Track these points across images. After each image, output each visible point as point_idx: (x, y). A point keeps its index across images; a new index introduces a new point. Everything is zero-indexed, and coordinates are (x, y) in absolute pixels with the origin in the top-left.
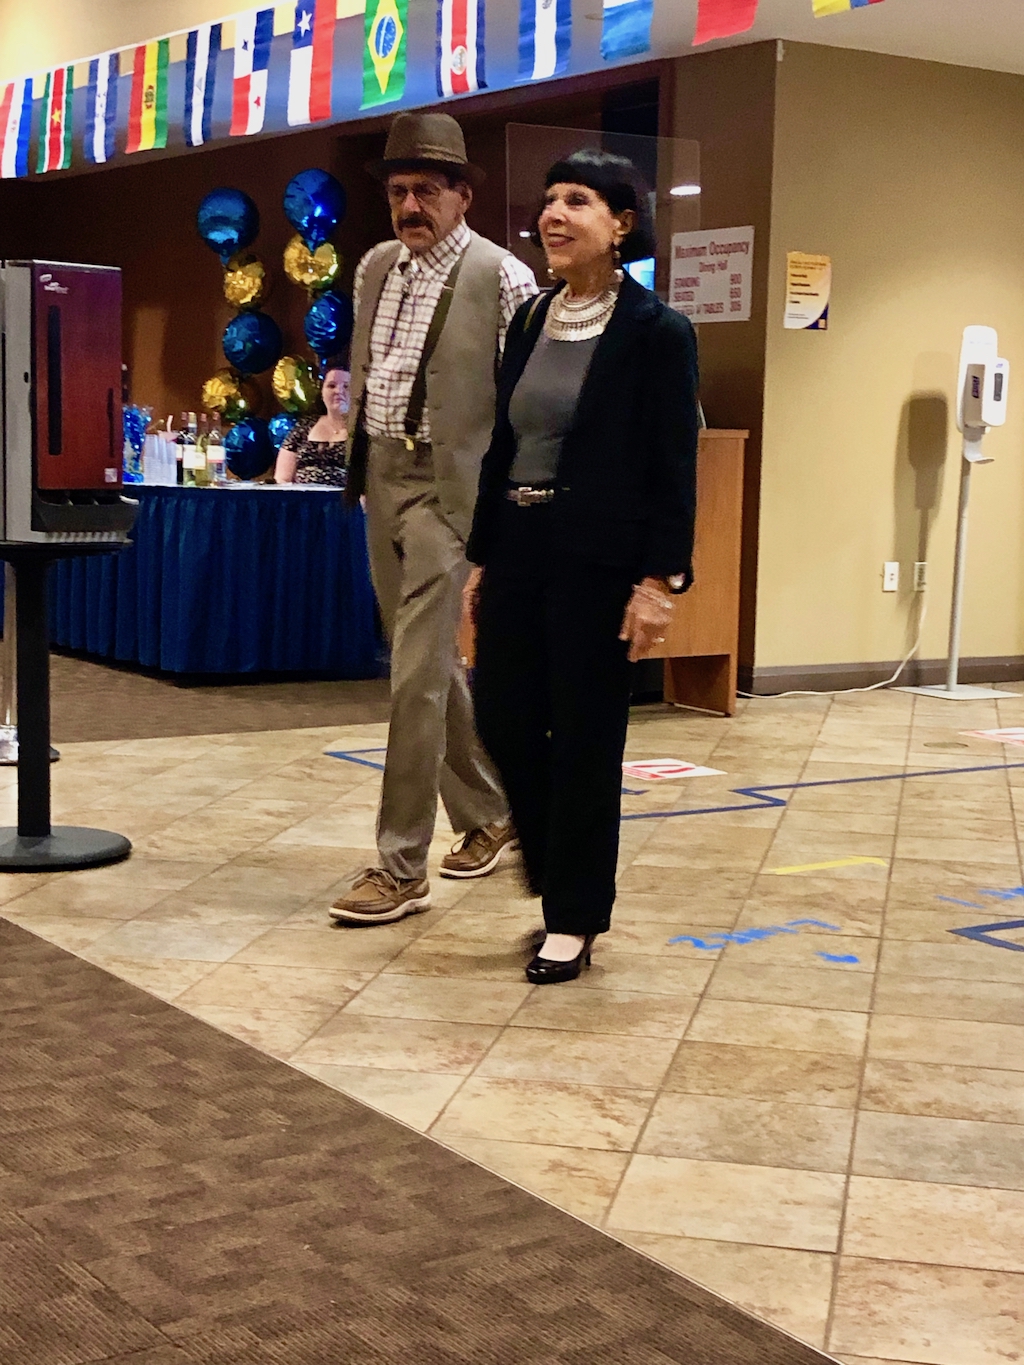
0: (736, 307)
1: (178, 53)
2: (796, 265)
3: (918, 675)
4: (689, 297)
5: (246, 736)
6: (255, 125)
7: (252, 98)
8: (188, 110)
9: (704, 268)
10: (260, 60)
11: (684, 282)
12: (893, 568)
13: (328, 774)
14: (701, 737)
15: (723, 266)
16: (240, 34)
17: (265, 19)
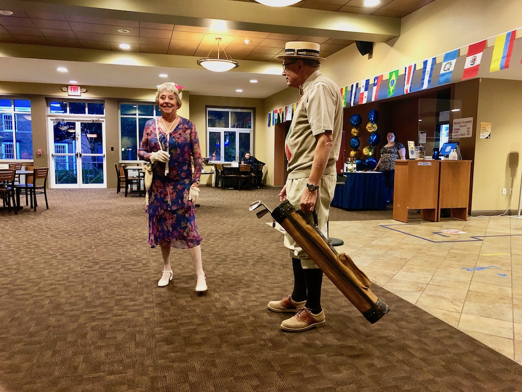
0: (468, 134)
1: (349, 89)
2: (483, 125)
3: (510, 213)
4: (457, 132)
5: (362, 221)
6: (364, 102)
7: (364, 96)
8: (351, 100)
9: (461, 126)
10: (366, 89)
11: (456, 129)
12: (505, 190)
13: (380, 230)
14: (460, 225)
15: (465, 126)
16: (362, 84)
17: (368, 81)
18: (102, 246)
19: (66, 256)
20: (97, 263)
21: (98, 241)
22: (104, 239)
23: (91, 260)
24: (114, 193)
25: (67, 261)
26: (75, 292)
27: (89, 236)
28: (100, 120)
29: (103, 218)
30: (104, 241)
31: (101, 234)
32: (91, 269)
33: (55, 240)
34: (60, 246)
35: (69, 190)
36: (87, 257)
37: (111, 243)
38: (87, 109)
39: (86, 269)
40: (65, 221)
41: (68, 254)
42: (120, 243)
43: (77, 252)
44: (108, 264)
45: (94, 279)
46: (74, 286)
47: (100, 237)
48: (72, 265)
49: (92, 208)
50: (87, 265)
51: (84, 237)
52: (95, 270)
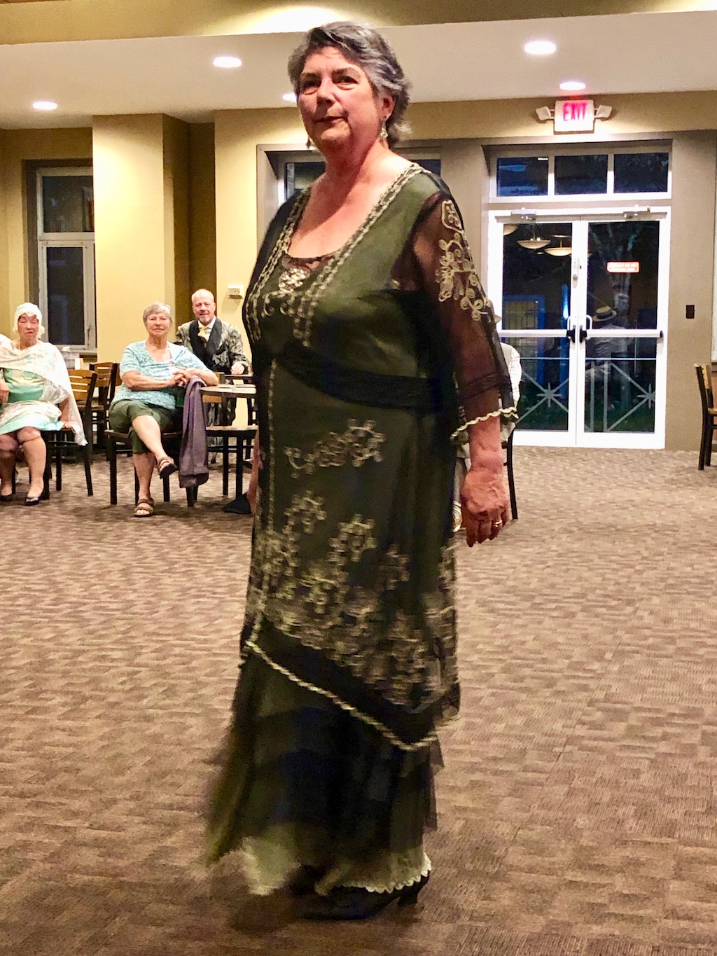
18: (638, 657)
19: (522, 679)
20: (620, 715)
21: (626, 637)
22: (647, 632)
23: (597, 701)
24: (690, 470)
25: (523, 696)
26: (543, 807)
27: (597, 616)
28: (653, 209)
29: (646, 554)
30: (646, 638)
31: (640, 613)
32: (598, 733)
33: (491, 618)
34: (505, 642)
35: (541, 450)
36: (585, 688)
37: (671, 649)
38: (611, 176)
39: (581, 731)
40: (523, 557)
41: (527, 671)
42: (701, 651)
43: (555, 667)
44: (657, 722)
45: (607, 771)
46: (541, 784)
47: (636, 622)
48: (538, 713)
49: (611, 520)
50: (585, 718)
51: (580, 616)
52: (612, 740)
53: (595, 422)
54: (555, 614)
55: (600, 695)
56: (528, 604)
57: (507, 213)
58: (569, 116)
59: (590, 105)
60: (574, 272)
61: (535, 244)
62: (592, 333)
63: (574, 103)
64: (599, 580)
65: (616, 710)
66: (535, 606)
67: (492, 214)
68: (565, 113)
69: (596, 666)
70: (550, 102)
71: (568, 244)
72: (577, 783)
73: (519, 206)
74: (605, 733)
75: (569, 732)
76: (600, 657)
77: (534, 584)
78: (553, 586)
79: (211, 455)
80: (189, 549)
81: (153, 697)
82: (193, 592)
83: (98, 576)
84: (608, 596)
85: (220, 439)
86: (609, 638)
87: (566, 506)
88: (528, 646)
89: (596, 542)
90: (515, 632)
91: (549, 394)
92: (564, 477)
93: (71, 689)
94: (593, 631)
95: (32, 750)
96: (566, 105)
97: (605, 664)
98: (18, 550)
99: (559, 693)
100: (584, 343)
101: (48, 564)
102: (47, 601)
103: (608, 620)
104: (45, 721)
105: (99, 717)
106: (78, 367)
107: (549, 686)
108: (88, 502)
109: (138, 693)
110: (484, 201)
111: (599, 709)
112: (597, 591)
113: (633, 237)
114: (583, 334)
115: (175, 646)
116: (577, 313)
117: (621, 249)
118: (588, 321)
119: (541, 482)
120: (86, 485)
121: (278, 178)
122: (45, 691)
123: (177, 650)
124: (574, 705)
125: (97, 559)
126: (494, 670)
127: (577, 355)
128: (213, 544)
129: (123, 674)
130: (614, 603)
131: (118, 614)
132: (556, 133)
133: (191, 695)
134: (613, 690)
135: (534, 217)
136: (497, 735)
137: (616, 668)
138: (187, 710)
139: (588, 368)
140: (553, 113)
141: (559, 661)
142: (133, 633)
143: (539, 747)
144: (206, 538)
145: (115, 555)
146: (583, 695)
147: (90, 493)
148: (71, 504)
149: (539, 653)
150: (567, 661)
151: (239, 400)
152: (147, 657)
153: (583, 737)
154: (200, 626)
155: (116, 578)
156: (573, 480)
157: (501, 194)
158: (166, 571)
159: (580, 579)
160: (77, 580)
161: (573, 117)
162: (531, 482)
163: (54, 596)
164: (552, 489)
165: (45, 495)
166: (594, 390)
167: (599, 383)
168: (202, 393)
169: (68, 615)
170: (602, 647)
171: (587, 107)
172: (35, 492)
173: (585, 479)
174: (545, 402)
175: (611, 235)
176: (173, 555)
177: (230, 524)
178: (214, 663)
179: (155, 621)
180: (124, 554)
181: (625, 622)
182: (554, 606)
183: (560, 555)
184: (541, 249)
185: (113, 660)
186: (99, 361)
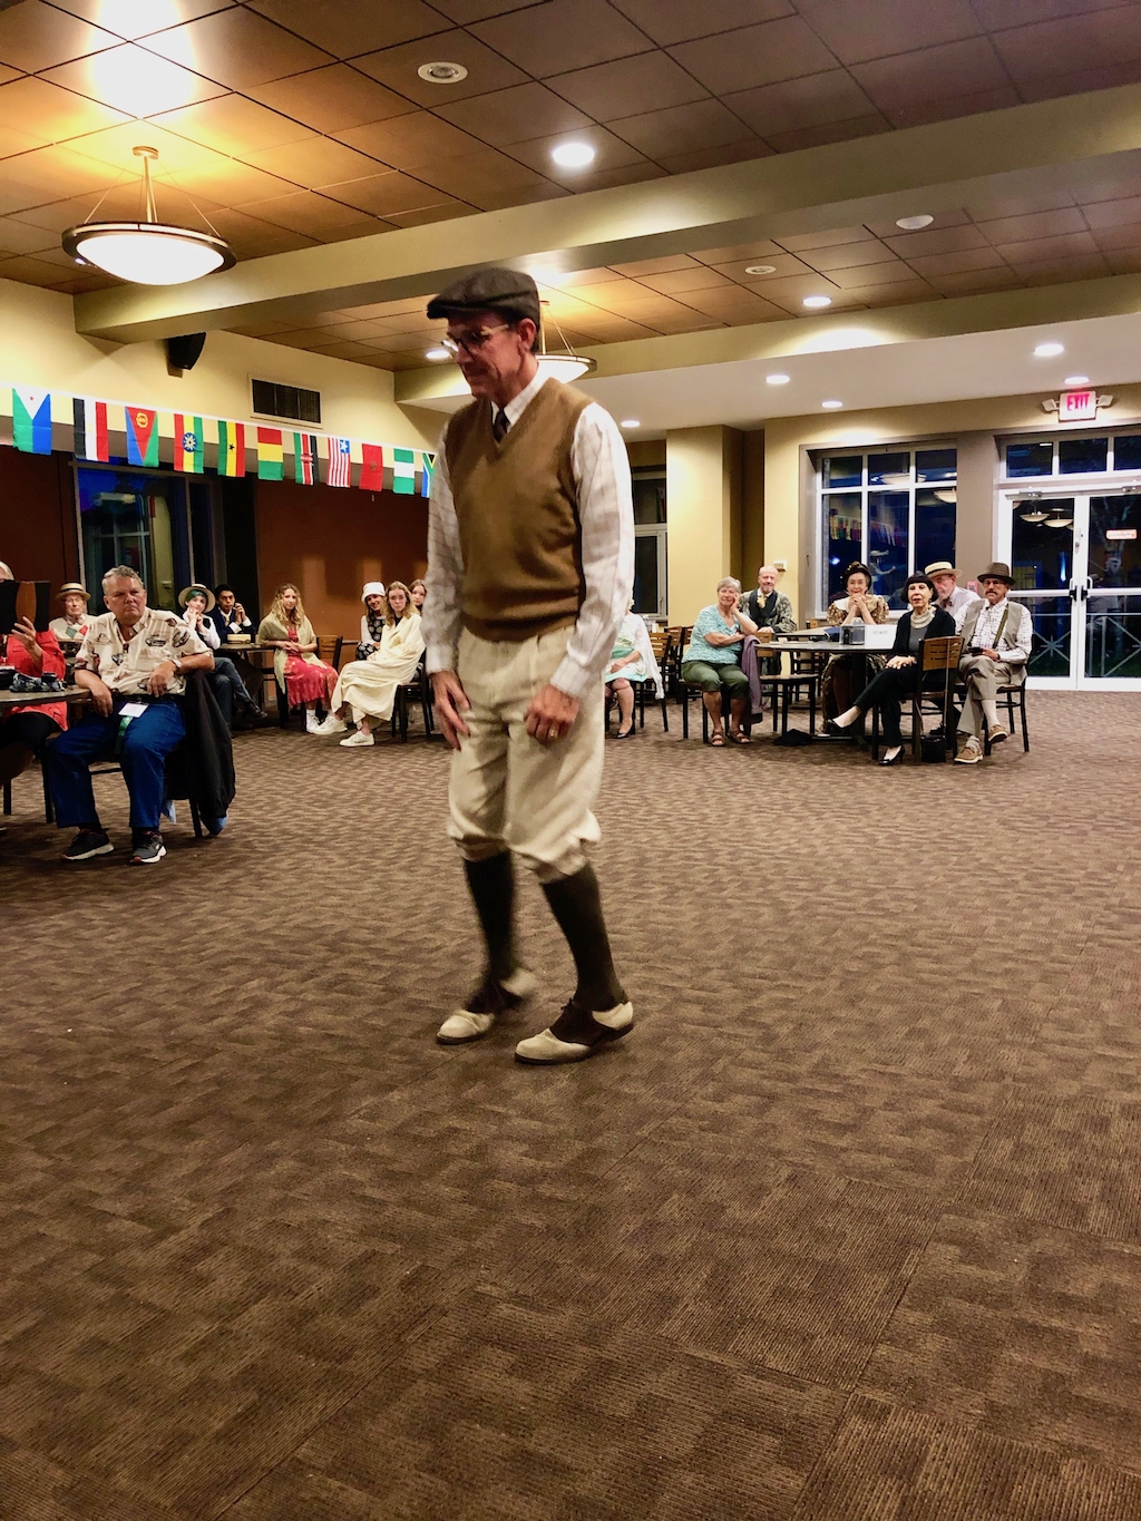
53: (1093, 669)
54: (1067, 832)
55: (1115, 901)
56: (1045, 823)
57: (1016, 491)
58: (1072, 407)
59: (1093, 394)
60: (1075, 540)
61: (1036, 517)
62: (1092, 592)
63: (1078, 396)
64: (1107, 803)
65: (1130, 915)
66: (1049, 825)
67: (1002, 493)
68: (1069, 403)
69: (1109, 876)
70: (1056, 395)
71: (1071, 516)
72: (1100, 973)
73: (1028, 484)
74: (1122, 933)
75: (1089, 930)
76: (1112, 868)
77: (1049, 806)
78: (1065, 808)
79: (764, 699)
80: (748, 775)
81: (732, 889)
82: (755, 808)
83: (679, 794)
84: (1117, 818)
85: (771, 686)
86: (1120, 852)
87: (1072, 741)
88: (1046, 858)
89: (1101, 771)
90: (1033, 847)
91: (1052, 646)
92: (1067, 715)
93: (666, 880)
94: (1105, 846)
95: (642, 926)
96: (1069, 397)
97: (1117, 875)
98: (616, 773)
99: (1077, 898)
100: (1085, 601)
101: (638, 784)
102: (641, 812)
103: (1118, 837)
104: (650, 905)
105: (690, 903)
106: (654, 631)
107: (1069, 892)
108: (665, 737)
109: (718, 885)
110: (995, 482)
111: (1115, 912)
112: (1106, 813)
113: (1127, 509)
114: (1084, 593)
115: (745, 850)
116: (1080, 575)
117: (1115, 520)
118: (1089, 581)
119: (1048, 720)
120: (663, 723)
121: (816, 471)
122: (647, 882)
123: (746, 854)
124: (1090, 908)
125: (676, 781)
126: (1018, 878)
127: (1078, 612)
128: (768, 771)
129: (705, 871)
130: (1122, 823)
131: (697, 824)
132: (1060, 421)
133: (761, 889)
134: (1126, 897)
135: (1040, 494)
136: (1025, 931)
137: (1128, 879)
138: (760, 901)
139: (1088, 621)
140: (1058, 405)
141: (1076, 871)
142: (710, 840)
143: (1063, 942)
144: (761, 766)
145: (690, 778)
146: (1098, 900)
147: (666, 730)
148: (653, 738)
149: (1057, 864)
150: (1083, 872)
151: (783, 653)
152: (723, 858)
153: (1103, 936)
154: (763, 835)
155: (692, 797)
156: (1076, 718)
157: (1010, 475)
158: (732, 791)
159: (1089, 802)
160: (662, 797)
161: (1077, 407)
162: (1038, 720)
163: (646, 808)
164: (1058, 727)
165: (632, 731)
166: (1093, 641)
167: (1097, 634)
168: (757, 649)
169: (658, 824)
170: (1114, 860)
171: (1089, 398)
172: (624, 730)
173: (1087, 718)
174: (1049, 652)
175: (1107, 508)
176: (736, 779)
177: (780, 755)
178: (777, 865)
179: (727, 831)
180: (697, 777)
181: (1133, 839)
182: (1067, 825)
183: (1069, 782)
184: (1041, 522)
185: (697, 860)
186: (670, 626)
